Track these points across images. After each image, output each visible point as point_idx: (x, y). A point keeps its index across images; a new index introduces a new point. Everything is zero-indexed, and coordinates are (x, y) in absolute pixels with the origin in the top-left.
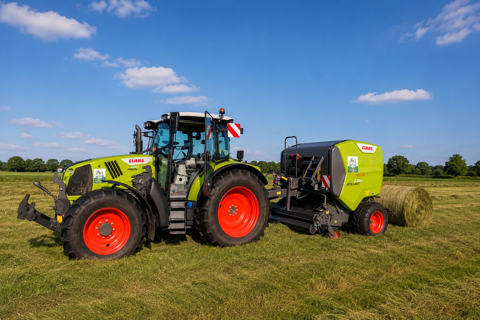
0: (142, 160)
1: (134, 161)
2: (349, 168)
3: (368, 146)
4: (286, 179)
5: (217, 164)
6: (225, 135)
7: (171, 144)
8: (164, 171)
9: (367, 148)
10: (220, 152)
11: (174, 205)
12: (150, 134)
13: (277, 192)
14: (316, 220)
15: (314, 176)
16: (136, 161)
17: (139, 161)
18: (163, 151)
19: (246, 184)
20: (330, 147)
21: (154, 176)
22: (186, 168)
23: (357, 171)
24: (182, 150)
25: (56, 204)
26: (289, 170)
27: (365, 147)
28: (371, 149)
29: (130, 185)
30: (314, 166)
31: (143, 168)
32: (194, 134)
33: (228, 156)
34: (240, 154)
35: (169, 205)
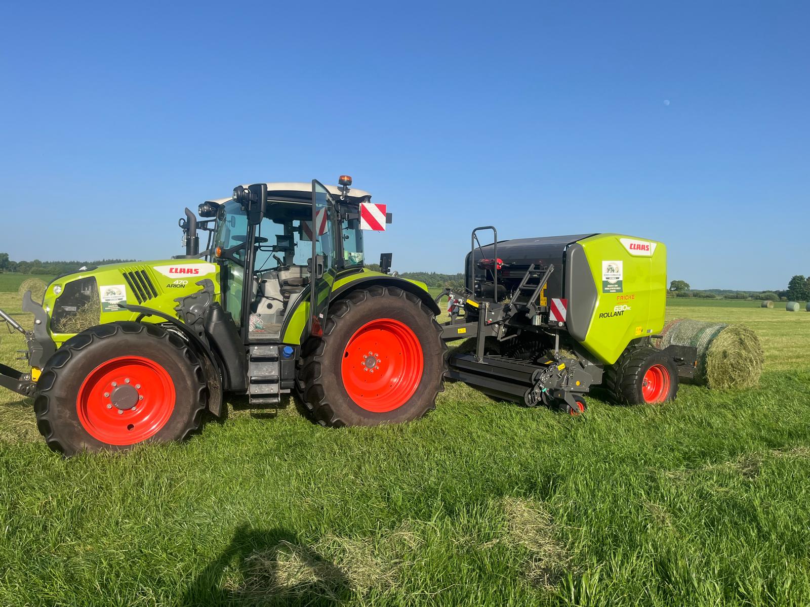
0: (195, 270)
1: (179, 271)
2: (605, 284)
3: (642, 243)
4: (476, 305)
5: (338, 278)
6: (353, 224)
7: (252, 242)
8: (237, 292)
9: (639, 247)
10: (346, 257)
11: (256, 351)
12: (211, 225)
13: (459, 330)
14: (537, 380)
15: (533, 300)
16: (182, 271)
17: (189, 271)
18: (235, 255)
19: (398, 314)
20: (567, 246)
21: (218, 299)
22: (281, 286)
23: (621, 291)
24: (274, 253)
25: (29, 346)
26: (481, 289)
27: (635, 245)
28: (646, 249)
29: (173, 314)
30: (535, 281)
31: (198, 284)
32: (296, 223)
33: (362, 262)
34: (386, 260)
35: (248, 352)
